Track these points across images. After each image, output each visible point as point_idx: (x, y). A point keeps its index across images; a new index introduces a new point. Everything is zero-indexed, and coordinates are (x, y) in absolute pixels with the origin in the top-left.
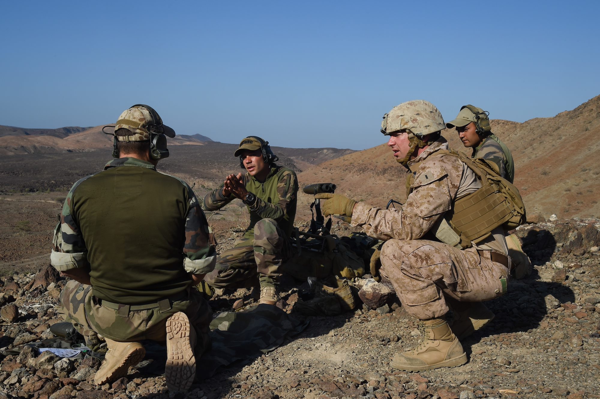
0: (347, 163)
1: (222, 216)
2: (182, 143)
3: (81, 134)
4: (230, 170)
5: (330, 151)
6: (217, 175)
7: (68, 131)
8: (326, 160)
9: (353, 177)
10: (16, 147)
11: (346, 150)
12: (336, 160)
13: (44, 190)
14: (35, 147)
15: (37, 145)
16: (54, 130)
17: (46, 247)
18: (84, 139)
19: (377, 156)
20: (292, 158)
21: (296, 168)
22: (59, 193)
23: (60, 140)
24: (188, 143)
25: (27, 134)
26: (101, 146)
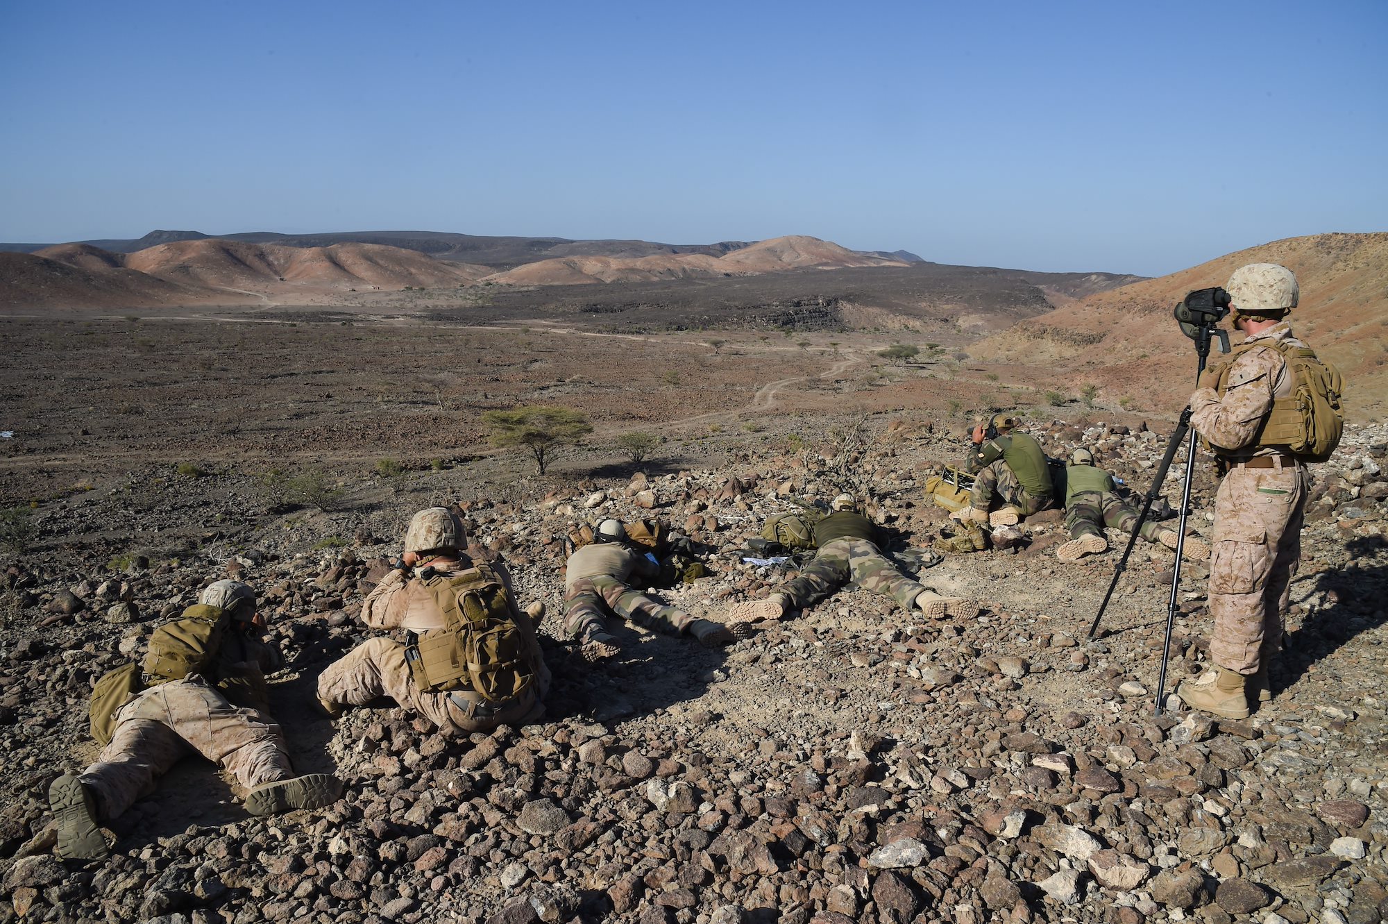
0: (1125, 298)
1: (931, 372)
2: (878, 263)
3: (742, 251)
4: (947, 304)
5: (1102, 277)
6: (927, 311)
7: (725, 248)
8: (1094, 291)
9: (1133, 320)
10: (661, 270)
11: (1126, 276)
12: (1108, 293)
13: (695, 328)
14: (684, 270)
15: (686, 267)
16: (708, 247)
17: (697, 406)
18: (747, 258)
19: (1175, 288)
20: (1041, 287)
21: (1047, 303)
22: (713, 332)
23: (714, 259)
24: (887, 264)
25: (675, 252)
26: (768, 267)
